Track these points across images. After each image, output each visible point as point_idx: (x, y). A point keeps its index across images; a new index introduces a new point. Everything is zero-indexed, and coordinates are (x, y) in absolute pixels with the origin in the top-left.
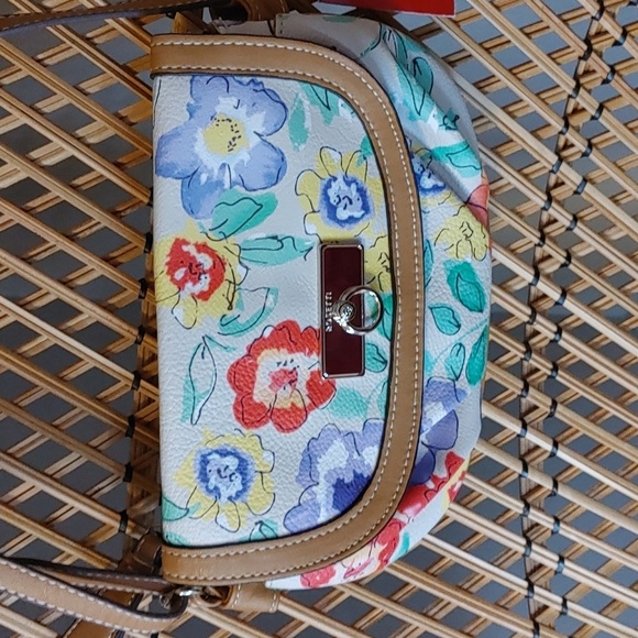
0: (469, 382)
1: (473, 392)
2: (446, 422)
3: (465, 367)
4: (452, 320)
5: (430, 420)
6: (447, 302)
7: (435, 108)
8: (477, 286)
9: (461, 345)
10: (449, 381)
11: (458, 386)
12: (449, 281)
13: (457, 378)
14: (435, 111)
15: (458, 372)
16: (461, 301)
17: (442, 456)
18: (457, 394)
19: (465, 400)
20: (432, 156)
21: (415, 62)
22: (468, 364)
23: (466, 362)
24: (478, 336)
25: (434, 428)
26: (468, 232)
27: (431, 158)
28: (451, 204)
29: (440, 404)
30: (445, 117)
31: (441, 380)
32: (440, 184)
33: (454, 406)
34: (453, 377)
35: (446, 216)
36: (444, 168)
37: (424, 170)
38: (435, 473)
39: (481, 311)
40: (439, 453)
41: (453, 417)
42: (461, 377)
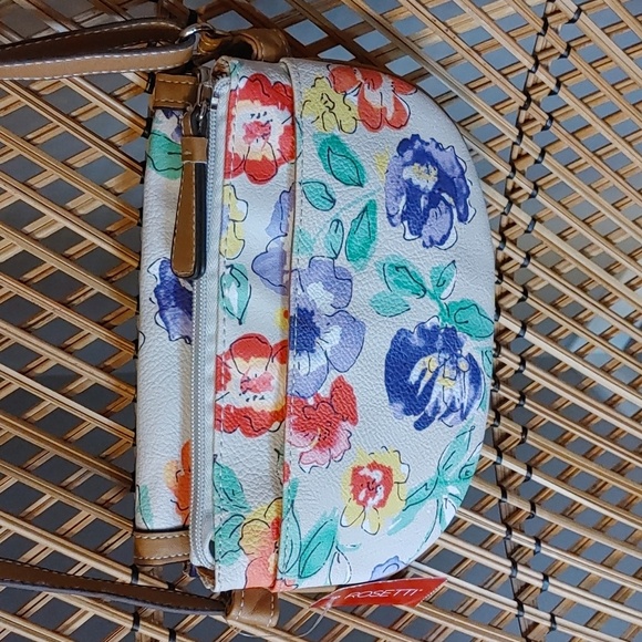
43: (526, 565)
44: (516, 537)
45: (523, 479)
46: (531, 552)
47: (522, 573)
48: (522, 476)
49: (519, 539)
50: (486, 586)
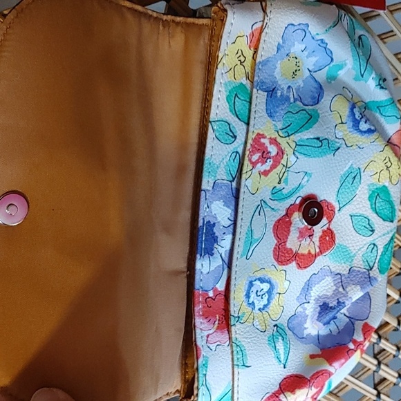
0: (380, 271)
1: (382, 279)
2: (362, 300)
3: (377, 261)
4: (368, 226)
5: (351, 298)
6: (365, 213)
7: (374, 72)
8: (391, 203)
9: (374, 244)
10: (365, 270)
11: (371, 275)
12: (370, 198)
13: (371, 269)
14: (373, 75)
15: (371, 264)
16: (377, 213)
17: (359, 325)
18: (370, 280)
19: (376, 284)
20: (366, 107)
21: (360, 38)
22: (380, 259)
23: (378, 257)
24: (389, 239)
25: (353, 304)
26: (389, 164)
27: (365, 108)
28: (379, 143)
29: (359, 287)
30: (380, 80)
31: (359, 269)
32: (373, 128)
33: (368, 289)
34: (368, 268)
35: (375, 151)
36: (374, 116)
37: (362, 117)
38: (354, 338)
39: (392, 221)
40: (357, 322)
41: (367, 297)
42: (374, 268)
43: (387, 365)
44: (383, 344)
45: (395, 301)
46: (392, 356)
47: (383, 370)
48: (394, 299)
49: (386, 345)
50: (356, 376)
